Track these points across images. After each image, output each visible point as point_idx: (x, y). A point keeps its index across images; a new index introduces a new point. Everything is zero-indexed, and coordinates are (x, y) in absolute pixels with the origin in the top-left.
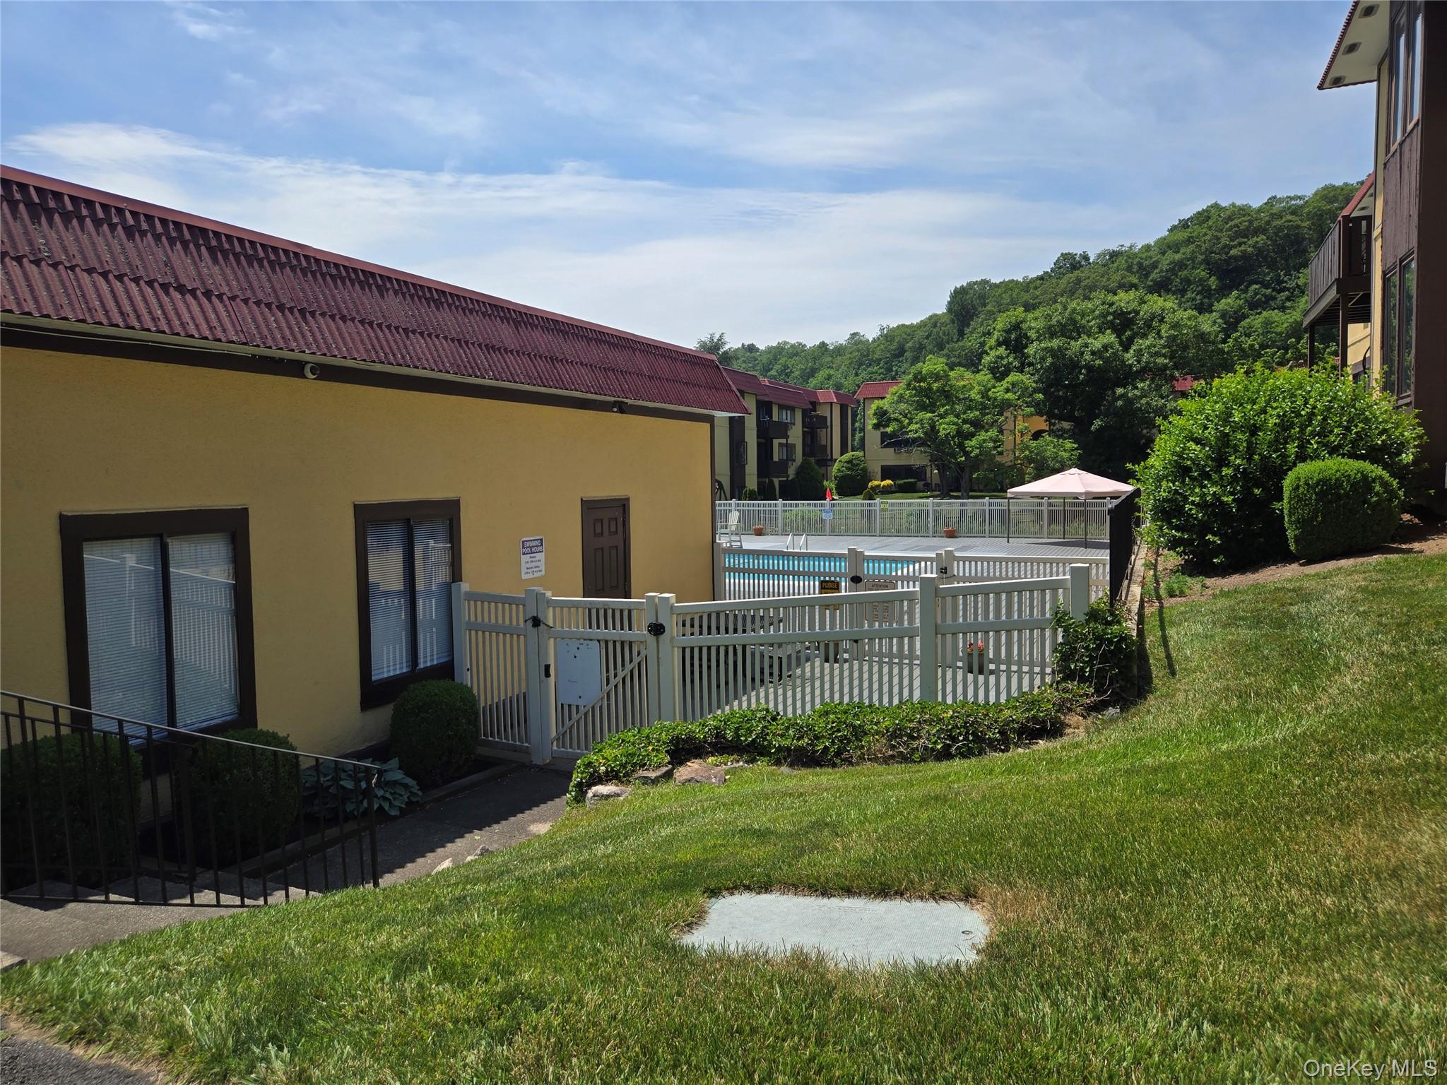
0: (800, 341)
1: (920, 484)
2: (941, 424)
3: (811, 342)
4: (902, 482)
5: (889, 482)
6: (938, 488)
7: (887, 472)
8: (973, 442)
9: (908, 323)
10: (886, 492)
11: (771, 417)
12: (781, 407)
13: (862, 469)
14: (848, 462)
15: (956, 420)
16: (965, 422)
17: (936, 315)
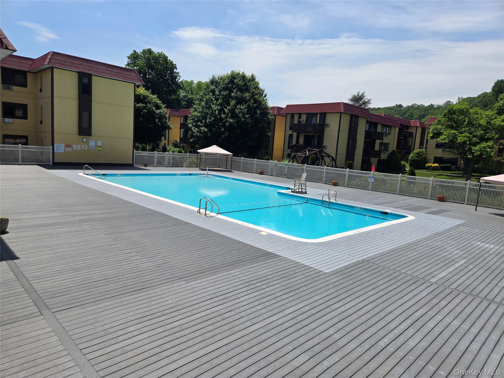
0: (422, 104)
1: (454, 167)
2: (459, 137)
3: (426, 104)
4: (443, 165)
5: (437, 165)
6: (462, 169)
7: (436, 160)
8: (477, 148)
9: (472, 96)
10: (435, 169)
11: (376, 129)
12: (383, 126)
13: (424, 158)
14: (417, 154)
15: (469, 135)
16: (474, 136)
17: (486, 93)
